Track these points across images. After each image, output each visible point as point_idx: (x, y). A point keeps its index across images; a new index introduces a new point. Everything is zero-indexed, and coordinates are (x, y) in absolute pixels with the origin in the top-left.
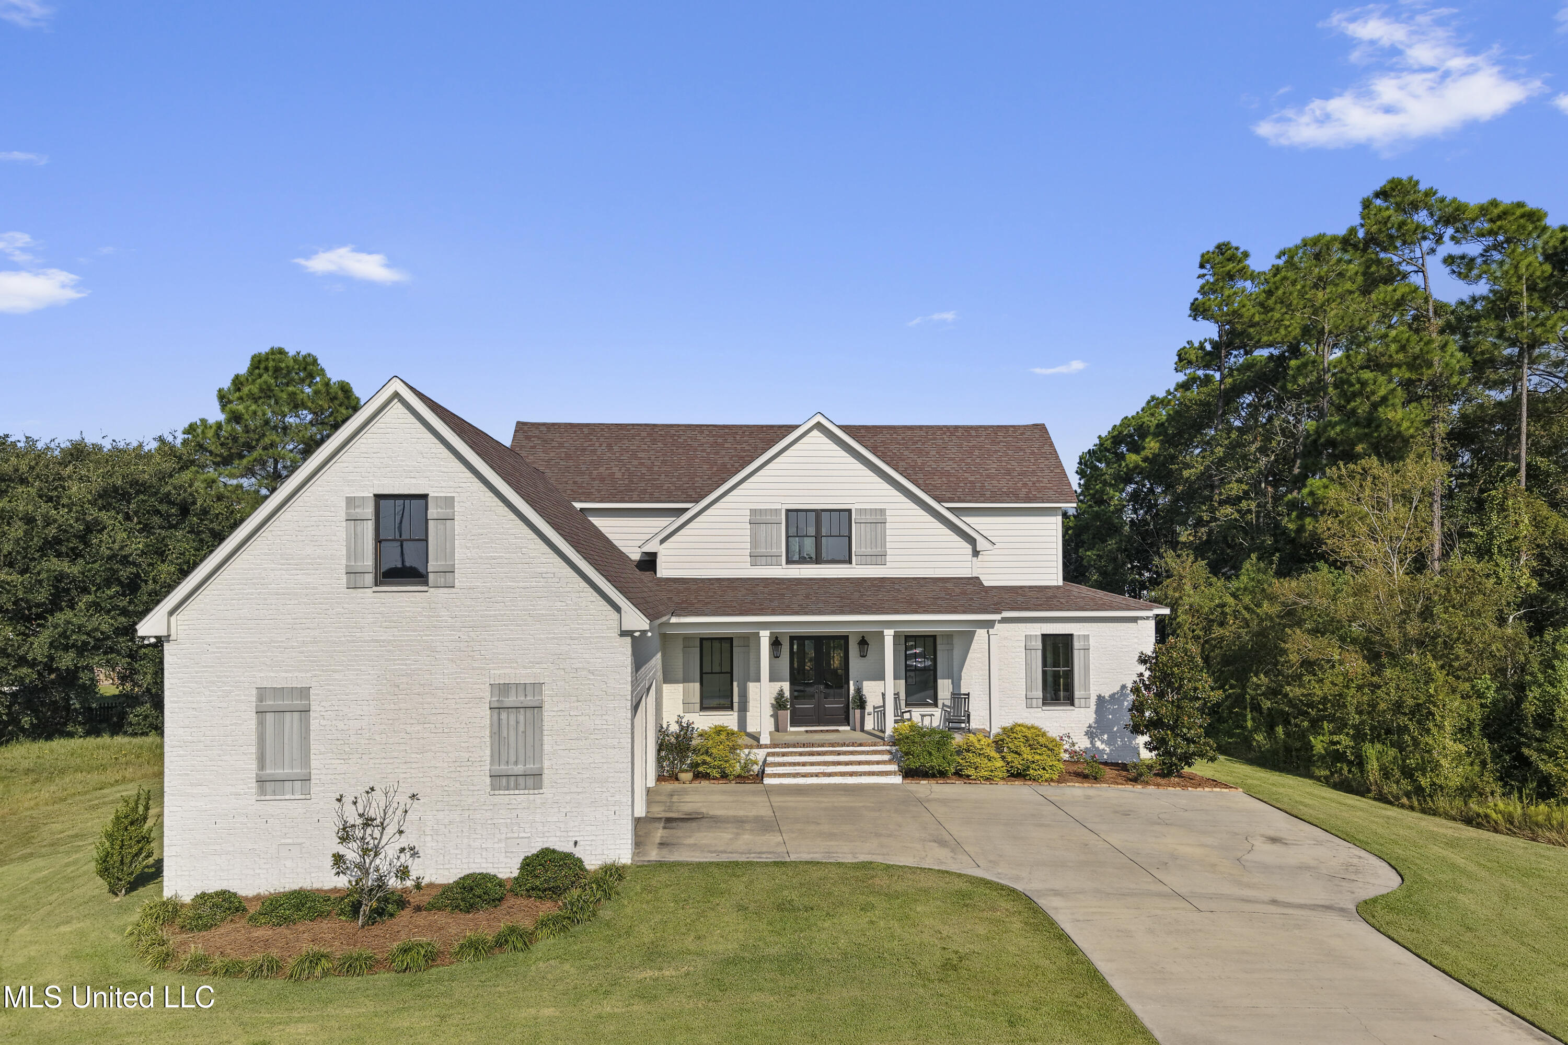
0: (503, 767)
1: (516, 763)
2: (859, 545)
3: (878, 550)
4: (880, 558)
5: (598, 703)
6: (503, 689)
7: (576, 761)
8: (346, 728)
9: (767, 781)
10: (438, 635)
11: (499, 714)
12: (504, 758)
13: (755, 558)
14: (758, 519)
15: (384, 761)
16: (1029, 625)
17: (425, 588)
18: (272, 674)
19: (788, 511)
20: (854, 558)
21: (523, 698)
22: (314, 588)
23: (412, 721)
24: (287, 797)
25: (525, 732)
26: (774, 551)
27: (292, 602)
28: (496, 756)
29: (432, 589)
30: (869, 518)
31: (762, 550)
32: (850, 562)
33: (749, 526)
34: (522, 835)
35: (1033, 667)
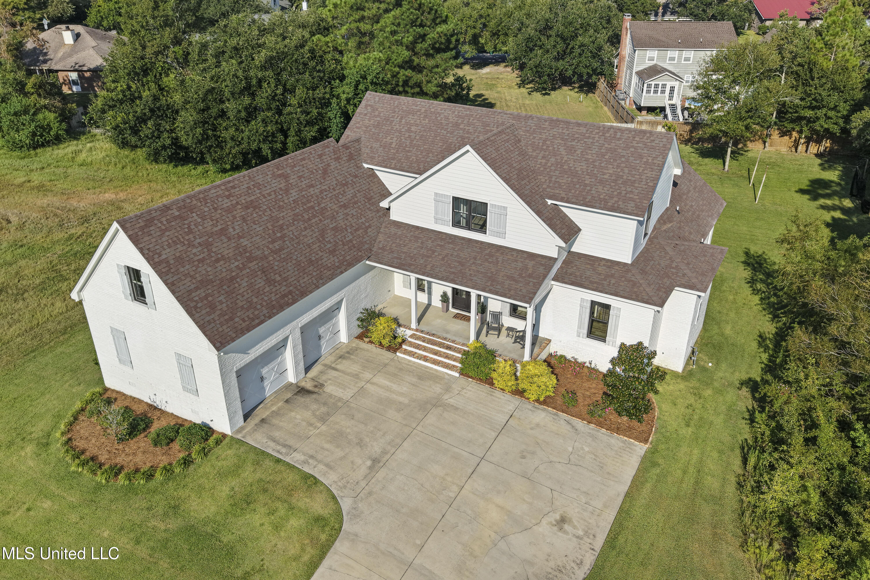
0: (184, 384)
1: (188, 384)
2: (490, 225)
3: (502, 230)
4: (502, 234)
5: (209, 373)
6: (178, 355)
7: (207, 392)
8: (137, 350)
9: (398, 354)
10: (156, 327)
11: (179, 364)
12: (184, 381)
13: (437, 219)
14: (438, 198)
18: (113, 323)
19: (454, 198)
20: (488, 231)
21: (185, 362)
22: (116, 295)
25: (189, 374)
26: (446, 218)
27: (112, 298)
28: (182, 379)
29: (150, 309)
30: (497, 210)
31: (440, 215)
32: (485, 233)
33: (433, 201)
35: (583, 316)
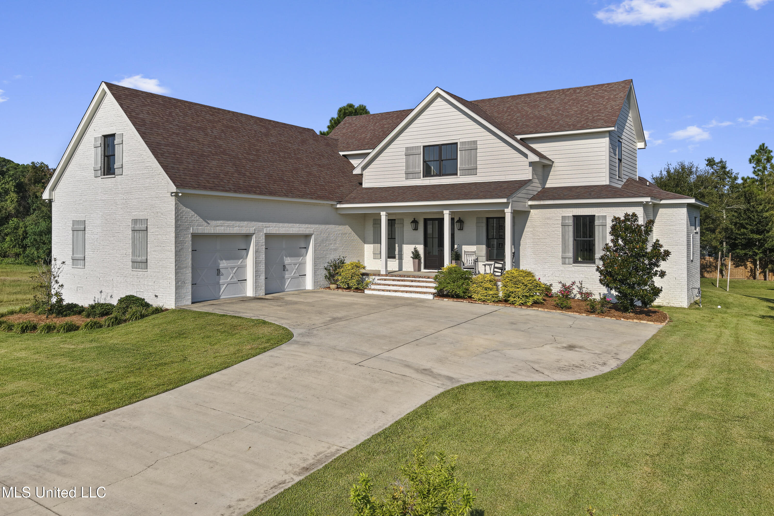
0: (135, 258)
1: (139, 256)
2: (461, 164)
3: (473, 166)
4: (473, 171)
5: (164, 229)
6: (135, 221)
7: (158, 257)
8: (93, 238)
9: (367, 292)
10: (118, 197)
11: (134, 233)
12: (135, 254)
13: (408, 175)
14: (409, 152)
15: (103, 253)
16: (564, 210)
17: (113, 176)
18: (76, 215)
19: (424, 147)
20: (459, 171)
21: (141, 226)
22: (87, 178)
23: (111, 236)
24: (79, 267)
25: (141, 242)
26: (417, 170)
27: (82, 184)
28: (133, 253)
29: (116, 176)
30: (467, 147)
31: (411, 170)
32: (456, 174)
33: (404, 157)
34: (141, 290)
35: (567, 237)
